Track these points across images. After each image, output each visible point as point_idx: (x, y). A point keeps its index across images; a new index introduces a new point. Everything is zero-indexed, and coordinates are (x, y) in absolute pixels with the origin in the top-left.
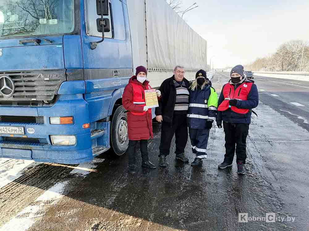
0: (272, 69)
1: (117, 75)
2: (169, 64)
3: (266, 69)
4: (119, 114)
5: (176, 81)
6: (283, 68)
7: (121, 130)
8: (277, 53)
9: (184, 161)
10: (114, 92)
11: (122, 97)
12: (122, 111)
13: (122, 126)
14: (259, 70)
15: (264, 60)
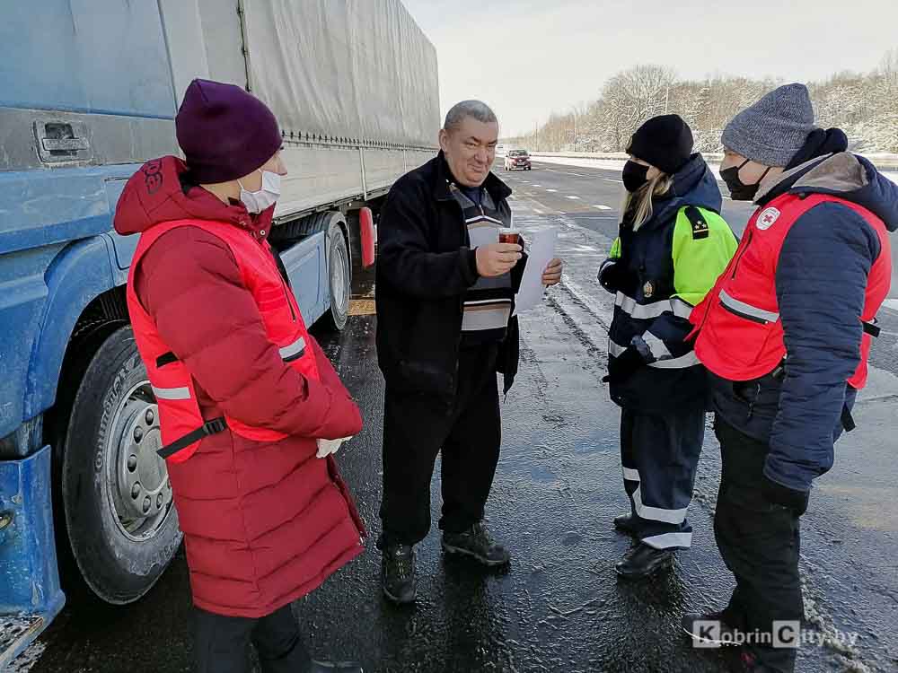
0: (591, 147)
1: (74, 152)
2: (336, 113)
3: (577, 145)
4: (110, 382)
5: (458, 185)
6: (618, 143)
7: (132, 469)
8: (601, 102)
9: (492, 562)
10: (62, 255)
11: (122, 279)
12: (133, 359)
13: (137, 440)
14: (558, 150)
15: (568, 121)
